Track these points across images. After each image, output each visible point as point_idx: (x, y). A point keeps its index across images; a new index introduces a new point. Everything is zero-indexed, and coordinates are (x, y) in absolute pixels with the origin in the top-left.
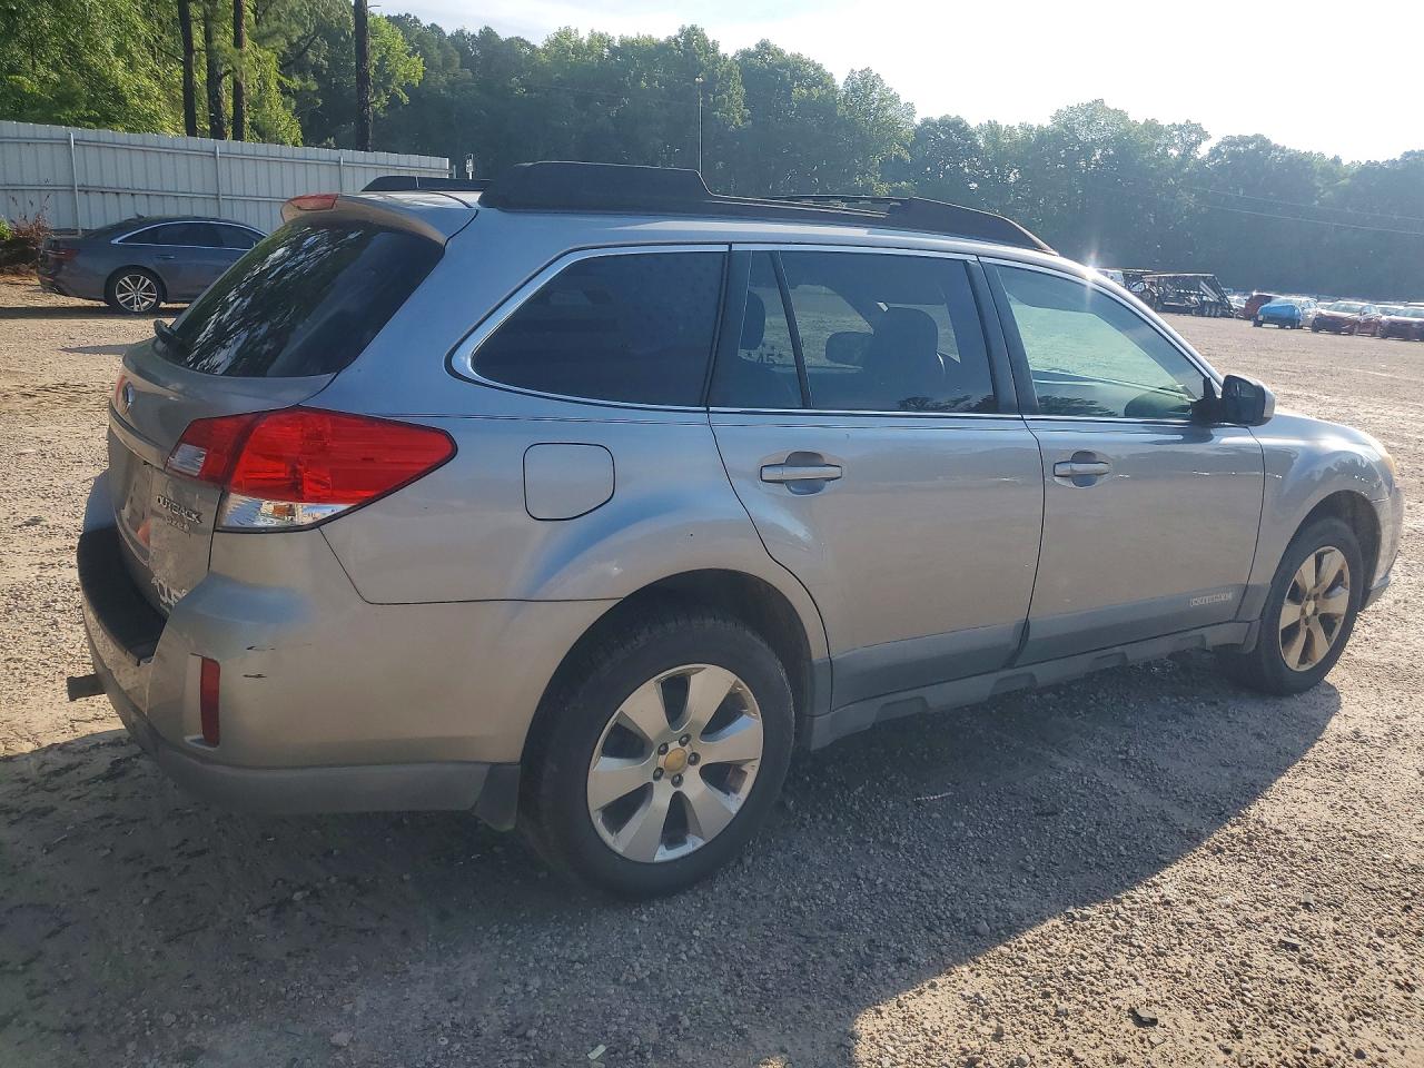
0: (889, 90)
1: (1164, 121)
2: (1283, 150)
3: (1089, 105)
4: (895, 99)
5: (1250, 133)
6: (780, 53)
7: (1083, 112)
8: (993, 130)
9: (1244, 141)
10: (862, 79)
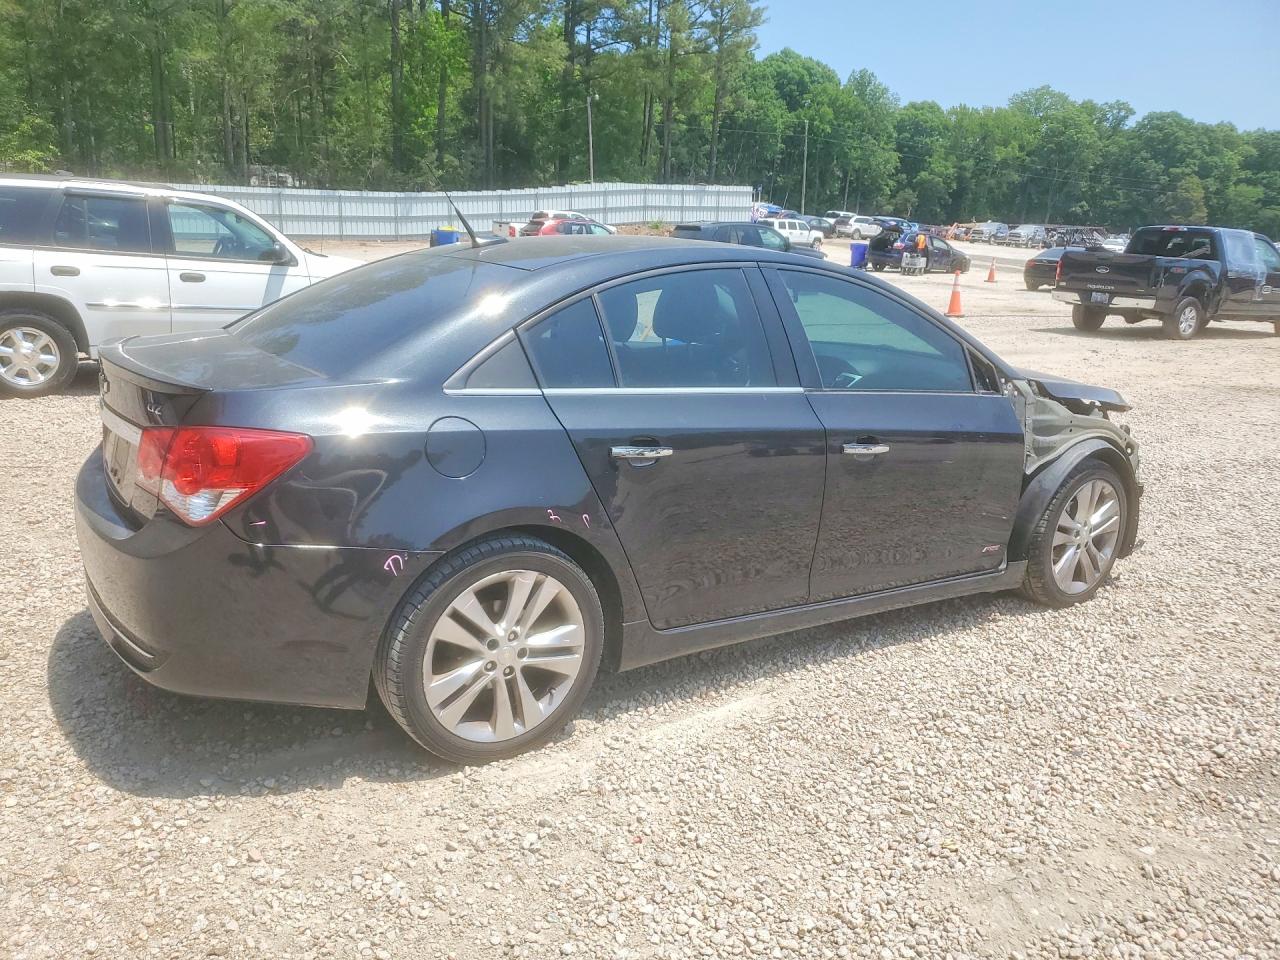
0: (880, 84)
1: (1099, 101)
2: (1192, 121)
3: (1038, 90)
4: (885, 90)
5: (1166, 109)
6: (799, 57)
7: (1034, 95)
8: (963, 112)
9: (1162, 117)
10: (861, 77)
